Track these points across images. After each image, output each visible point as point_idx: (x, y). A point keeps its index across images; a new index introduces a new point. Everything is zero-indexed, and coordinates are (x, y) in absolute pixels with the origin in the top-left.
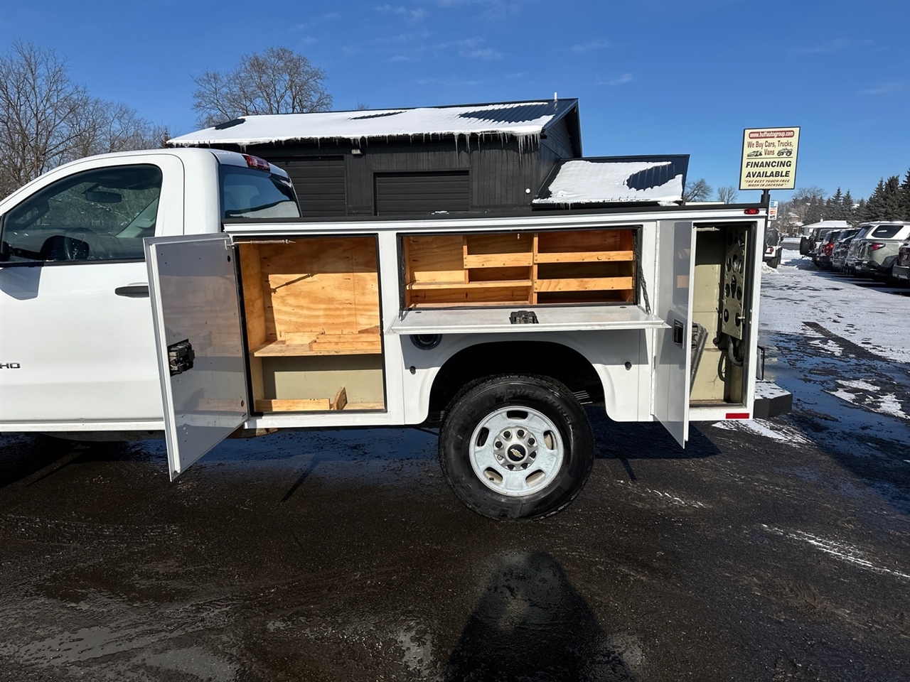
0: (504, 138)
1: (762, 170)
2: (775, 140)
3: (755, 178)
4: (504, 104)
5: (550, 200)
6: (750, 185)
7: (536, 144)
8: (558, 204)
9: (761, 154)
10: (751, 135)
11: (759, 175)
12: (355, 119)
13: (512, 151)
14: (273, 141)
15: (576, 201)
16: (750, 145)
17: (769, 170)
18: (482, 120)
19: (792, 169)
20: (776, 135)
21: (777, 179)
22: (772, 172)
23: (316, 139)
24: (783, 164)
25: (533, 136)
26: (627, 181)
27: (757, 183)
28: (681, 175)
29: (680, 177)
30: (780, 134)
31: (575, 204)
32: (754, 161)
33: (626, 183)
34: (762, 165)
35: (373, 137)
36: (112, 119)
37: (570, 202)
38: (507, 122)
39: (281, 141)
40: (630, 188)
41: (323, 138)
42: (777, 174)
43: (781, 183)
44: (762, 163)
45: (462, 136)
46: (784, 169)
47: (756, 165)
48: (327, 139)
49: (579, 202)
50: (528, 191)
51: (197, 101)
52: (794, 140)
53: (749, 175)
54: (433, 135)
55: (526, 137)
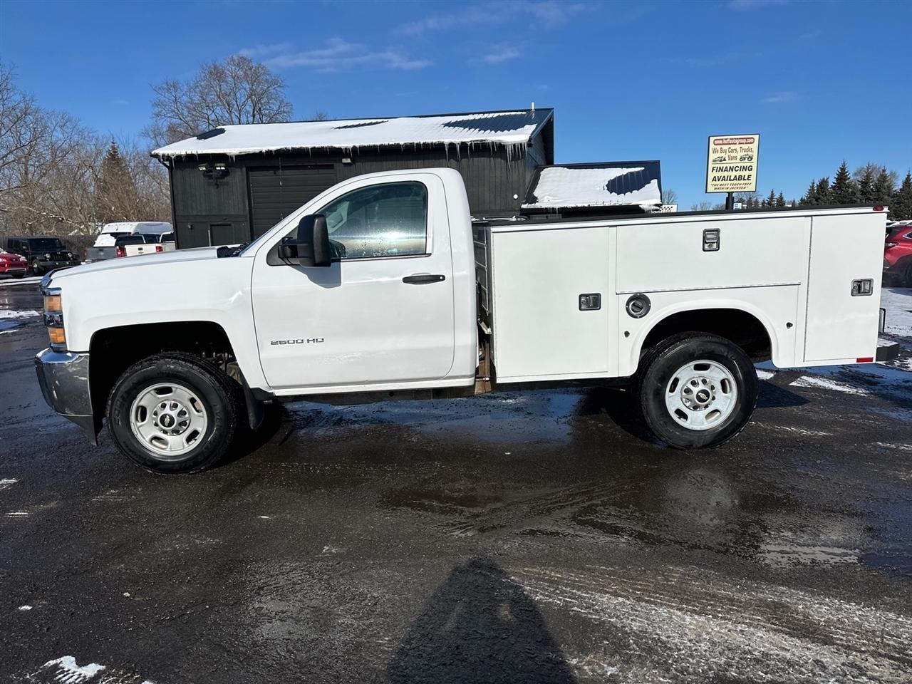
0: (493, 146)
1: (726, 174)
2: (737, 147)
3: (720, 182)
4: (484, 113)
5: (537, 205)
6: (715, 189)
7: (523, 153)
8: (546, 208)
9: (725, 160)
10: (716, 142)
11: (724, 179)
12: (339, 128)
13: (499, 159)
14: (264, 151)
15: (563, 206)
16: (715, 151)
17: (733, 174)
18: (467, 129)
19: (753, 173)
20: (737, 142)
21: (740, 182)
22: (736, 176)
23: (307, 149)
24: (745, 169)
25: (521, 144)
26: (607, 186)
27: (722, 187)
28: (656, 180)
29: (655, 182)
30: (742, 141)
31: (562, 208)
32: (719, 166)
33: (606, 188)
34: (726, 170)
35: (365, 146)
36: (53, 128)
37: (557, 206)
38: (493, 132)
39: (271, 151)
40: (611, 193)
41: (315, 148)
42: (740, 178)
43: (744, 186)
44: (726, 167)
45: (452, 145)
46: (746, 173)
47: (721, 169)
48: (318, 148)
49: (565, 206)
50: (516, 196)
51: (157, 110)
52: (755, 147)
53: (714, 179)
54: (424, 144)
55: (514, 145)
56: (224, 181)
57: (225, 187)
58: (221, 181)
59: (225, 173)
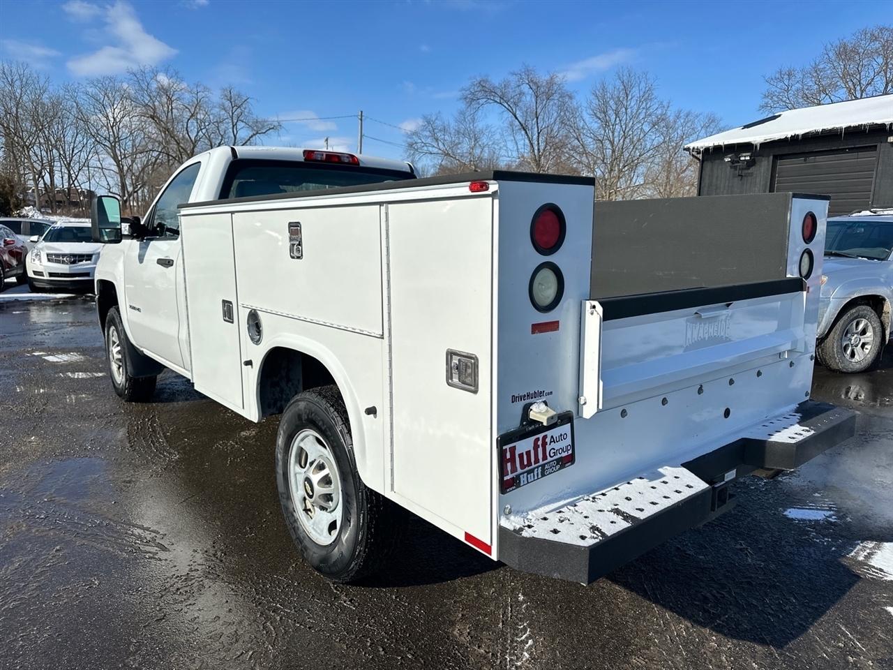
23: (841, 129)
41: (849, 127)
48: (855, 127)
56: (749, 171)
57: (749, 178)
58: (746, 171)
59: (750, 164)
